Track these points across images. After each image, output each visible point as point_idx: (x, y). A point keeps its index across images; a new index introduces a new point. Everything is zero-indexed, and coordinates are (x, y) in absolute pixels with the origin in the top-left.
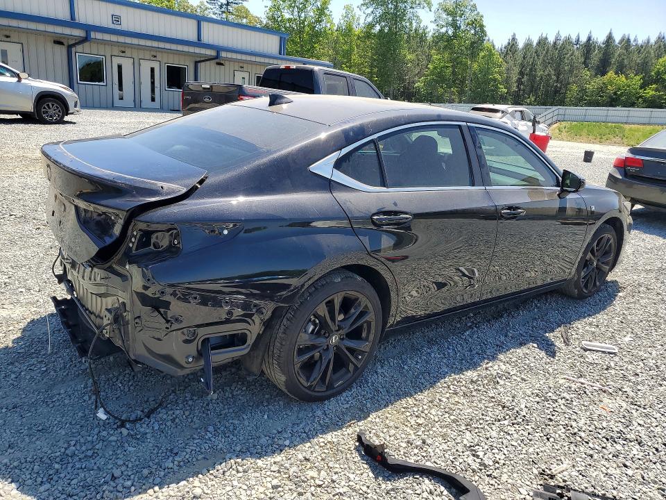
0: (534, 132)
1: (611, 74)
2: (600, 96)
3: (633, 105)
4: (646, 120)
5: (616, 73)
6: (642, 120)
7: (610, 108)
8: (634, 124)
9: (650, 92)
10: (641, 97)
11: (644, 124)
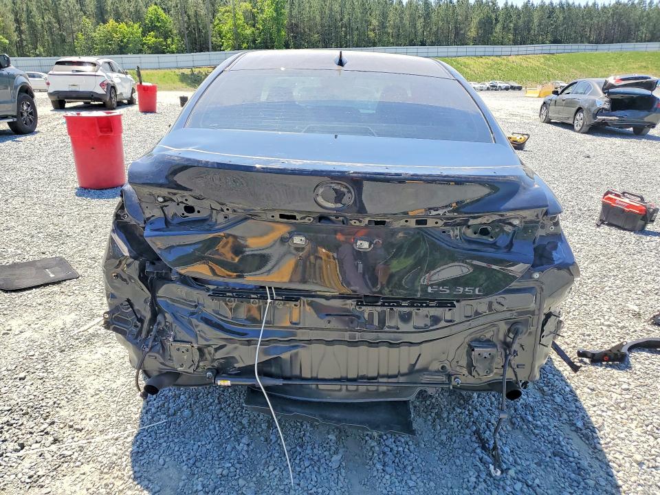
0: (141, 83)
1: (111, 22)
2: (109, 44)
3: (140, 52)
4: (156, 66)
5: (117, 21)
6: (153, 66)
7: (123, 56)
8: (147, 69)
9: (151, 39)
10: (145, 43)
11: (156, 69)
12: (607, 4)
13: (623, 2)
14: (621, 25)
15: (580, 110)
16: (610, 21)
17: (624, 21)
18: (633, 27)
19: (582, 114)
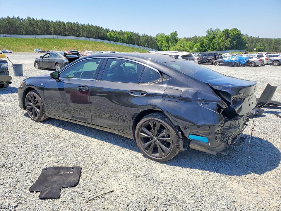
12: (4, 18)
13: (10, 17)
14: (12, 27)
15: (57, 63)
16: (8, 25)
17: (13, 25)
18: (18, 29)
19: (58, 65)
